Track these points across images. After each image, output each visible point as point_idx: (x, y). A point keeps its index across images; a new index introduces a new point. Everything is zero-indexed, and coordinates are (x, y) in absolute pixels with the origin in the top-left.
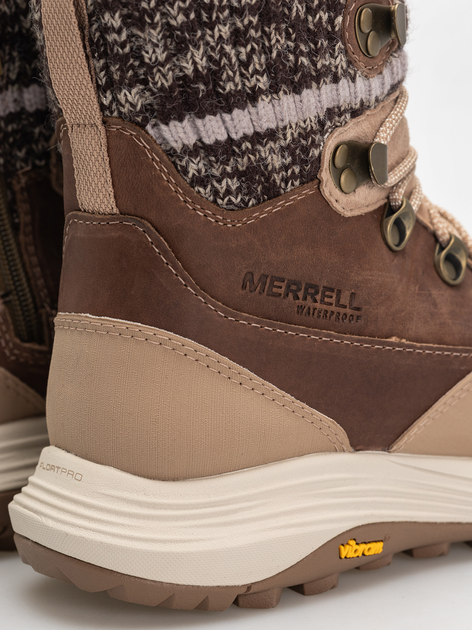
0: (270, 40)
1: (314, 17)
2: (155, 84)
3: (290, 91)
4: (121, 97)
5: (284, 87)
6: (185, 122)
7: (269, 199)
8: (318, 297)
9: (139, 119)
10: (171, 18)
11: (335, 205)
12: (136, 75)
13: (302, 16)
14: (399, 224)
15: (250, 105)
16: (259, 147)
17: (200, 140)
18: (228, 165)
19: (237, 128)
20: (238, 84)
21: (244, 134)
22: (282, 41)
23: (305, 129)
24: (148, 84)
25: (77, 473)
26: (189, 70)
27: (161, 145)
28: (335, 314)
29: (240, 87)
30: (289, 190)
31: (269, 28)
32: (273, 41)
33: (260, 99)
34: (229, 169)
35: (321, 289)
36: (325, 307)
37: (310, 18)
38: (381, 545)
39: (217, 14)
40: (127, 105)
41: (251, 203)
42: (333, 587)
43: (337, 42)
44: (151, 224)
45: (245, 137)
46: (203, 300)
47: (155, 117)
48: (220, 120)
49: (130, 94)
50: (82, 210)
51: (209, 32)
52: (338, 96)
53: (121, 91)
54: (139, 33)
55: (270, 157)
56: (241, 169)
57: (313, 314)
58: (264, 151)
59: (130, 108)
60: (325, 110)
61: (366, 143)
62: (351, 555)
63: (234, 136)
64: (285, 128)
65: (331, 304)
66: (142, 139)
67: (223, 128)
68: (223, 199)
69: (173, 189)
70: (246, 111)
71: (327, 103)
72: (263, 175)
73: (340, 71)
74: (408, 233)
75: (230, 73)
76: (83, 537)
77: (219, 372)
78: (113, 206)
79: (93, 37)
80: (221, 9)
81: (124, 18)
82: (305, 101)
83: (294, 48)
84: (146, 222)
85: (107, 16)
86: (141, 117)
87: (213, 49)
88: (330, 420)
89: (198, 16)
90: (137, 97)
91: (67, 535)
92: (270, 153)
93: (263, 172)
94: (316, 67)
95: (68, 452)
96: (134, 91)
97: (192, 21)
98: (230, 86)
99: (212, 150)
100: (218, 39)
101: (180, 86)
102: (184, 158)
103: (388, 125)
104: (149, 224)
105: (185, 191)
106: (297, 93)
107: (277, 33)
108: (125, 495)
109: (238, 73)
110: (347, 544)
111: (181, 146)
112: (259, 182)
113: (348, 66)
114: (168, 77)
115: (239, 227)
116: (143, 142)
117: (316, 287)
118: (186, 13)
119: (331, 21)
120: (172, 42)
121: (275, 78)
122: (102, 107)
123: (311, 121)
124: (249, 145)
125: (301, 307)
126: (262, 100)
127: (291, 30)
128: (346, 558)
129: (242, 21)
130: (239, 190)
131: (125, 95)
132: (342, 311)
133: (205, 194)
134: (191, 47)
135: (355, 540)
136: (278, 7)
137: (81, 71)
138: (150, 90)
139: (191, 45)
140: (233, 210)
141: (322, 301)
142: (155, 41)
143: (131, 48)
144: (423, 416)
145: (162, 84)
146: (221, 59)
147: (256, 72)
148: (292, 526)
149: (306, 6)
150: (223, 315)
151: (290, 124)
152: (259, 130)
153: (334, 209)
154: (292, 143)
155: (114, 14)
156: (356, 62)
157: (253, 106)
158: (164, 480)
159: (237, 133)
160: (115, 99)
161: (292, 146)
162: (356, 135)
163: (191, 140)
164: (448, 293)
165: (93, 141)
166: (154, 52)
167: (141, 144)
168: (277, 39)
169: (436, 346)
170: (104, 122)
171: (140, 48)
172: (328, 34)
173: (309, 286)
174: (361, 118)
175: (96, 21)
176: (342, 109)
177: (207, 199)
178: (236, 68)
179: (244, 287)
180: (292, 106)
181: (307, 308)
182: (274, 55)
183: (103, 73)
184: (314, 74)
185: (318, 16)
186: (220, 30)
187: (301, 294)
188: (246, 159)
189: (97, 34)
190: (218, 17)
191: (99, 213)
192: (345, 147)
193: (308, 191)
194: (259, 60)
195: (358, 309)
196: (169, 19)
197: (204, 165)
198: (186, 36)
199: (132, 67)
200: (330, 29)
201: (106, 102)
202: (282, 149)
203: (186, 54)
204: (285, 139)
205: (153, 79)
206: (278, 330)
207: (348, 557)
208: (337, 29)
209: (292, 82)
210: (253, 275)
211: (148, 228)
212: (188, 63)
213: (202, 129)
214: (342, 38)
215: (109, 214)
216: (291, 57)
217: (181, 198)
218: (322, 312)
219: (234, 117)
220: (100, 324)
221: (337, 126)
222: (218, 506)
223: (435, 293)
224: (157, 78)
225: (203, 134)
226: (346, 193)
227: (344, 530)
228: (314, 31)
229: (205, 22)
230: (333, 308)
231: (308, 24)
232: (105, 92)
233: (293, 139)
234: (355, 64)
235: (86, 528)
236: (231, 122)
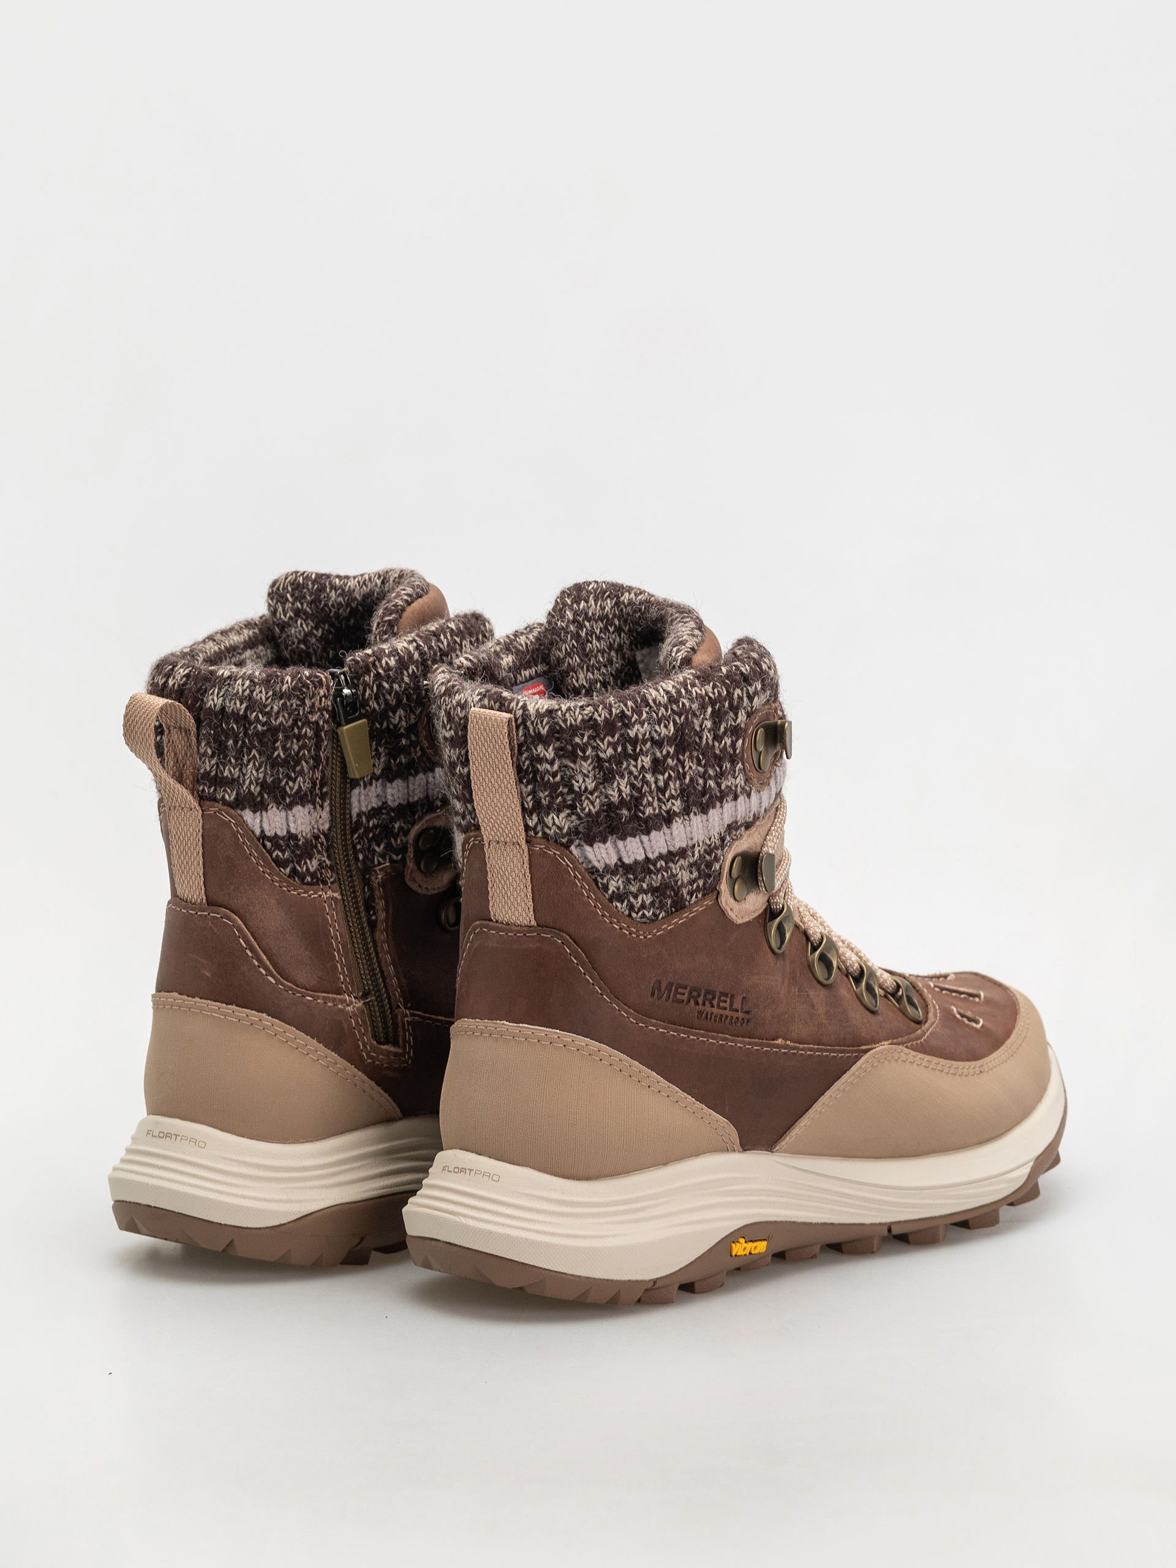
0: (683, 768)
1: (720, 743)
2: (583, 810)
3: (698, 812)
4: (549, 820)
5: (695, 809)
6: (609, 844)
7: (676, 911)
8: (715, 1002)
9: (564, 840)
10: (601, 752)
11: (730, 913)
12: (564, 800)
13: (710, 742)
14: (781, 929)
15: (664, 826)
16: (671, 865)
17: (620, 859)
18: (644, 882)
19: (654, 848)
20: (656, 808)
21: (660, 853)
22: (694, 768)
23: (710, 846)
24: (576, 809)
25: (494, 1174)
26: (615, 799)
27: (583, 863)
28: (729, 1017)
29: (657, 811)
30: (692, 902)
31: (684, 756)
32: (687, 768)
33: (674, 821)
34: (645, 886)
35: (718, 994)
36: (721, 1011)
37: (717, 744)
38: (765, 1243)
39: (640, 746)
40: (554, 828)
41: (661, 916)
42: (722, 1285)
43: (738, 764)
44: (569, 936)
45: (661, 857)
46: (617, 1007)
47: (580, 839)
48: (639, 841)
49: (558, 818)
50: (494, 920)
51: (633, 762)
52: (736, 812)
53: (548, 814)
54: (572, 765)
55: (680, 873)
56: (654, 884)
57: (711, 1018)
58: (675, 868)
59: (557, 830)
60: (726, 826)
61: (755, 852)
62: (741, 1253)
63: (650, 856)
64: (694, 846)
65: (725, 1009)
66: (565, 859)
67: (641, 848)
68: (637, 913)
69: (592, 904)
70: (662, 832)
71: (727, 821)
72: (674, 890)
73: (739, 790)
74: (788, 936)
75: (650, 799)
76: (508, 1235)
77: (630, 1076)
78: (531, 919)
79: (521, 764)
80: (644, 742)
81: (556, 750)
82: (711, 820)
83: (703, 773)
84: (564, 935)
85: (540, 748)
86: (566, 839)
87: (636, 778)
88: (725, 1121)
89: (625, 749)
90: (564, 821)
91: (491, 1232)
92: (680, 870)
93: (672, 887)
94: (721, 788)
95: (479, 1154)
96: (562, 815)
97: (619, 754)
98: (649, 811)
99: (631, 869)
100: (640, 769)
101: (604, 811)
102: (606, 876)
103: (774, 834)
104: (568, 937)
105: (604, 906)
106: (704, 813)
107: (690, 760)
108: (545, 1194)
109: (656, 798)
110: (738, 1242)
111: (603, 866)
112: (670, 896)
113: (746, 784)
114: (595, 804)
115: (650, 938)
116: (567, 861)
117: (713, 993)
118: (614, 746)
119: (733, 745)
120: (600, 772)
121: (687, 801)
122: (527, 828)
123: (715, 838)
124: (663, 863)
125: (700, 1013)
126: (676, 821)
127: (701, 757)
128: (736, 1255)
129: (661, 752)
130: (652, 903)
131: (553, 818)
132: (735, 1014)
133: (621, 908)
134: (617, 776)
135: (744, 1238)
136: (691, 738)
137: (510, 796)
138: (578, 815)
139: (618, 775)
140: (645, 923)
141: (719, 1006)
142: (586, 772)
143: (562, 778)
144: (804, 1116)
145: (590, 810)
146: (642, 787)
147: (672, 797)
148: (693, 1223)
149: (714, 734)
150: (635, 1022)
151: (698, 843)
152: (672, 849)
153: (729, 917)
154: (699, 859)
155: (548, 747)
156: (751, 779)
157: (668, 828)
158: (578, 1179)
159: (653, 853)
160: (541, 821)
161: (699, 861)
162: (749, 846)
163: (613, 860)
164: (823, 992)
165: (515, 859)
166: (584, 781)
167: (564, 863)
168: (690, 766)
169: (816, 1047)
170: (528, 842)
171: (572, 777)
172: (731, 757)
173: (708, 992)
174: (753, 829)
175: (526, 750)
176: (739, 823)
177: (623, 913)
178: (655, 794)
179: (653, 995)
180: (700, 826)
181: (705, 1013)
182: (687, 780)
183: (530, 797)
184: (718, 794)
185: (723, 742)
186: (642, 761)
187: (700, 1000)
188: (660, 876)
189: (527, 763)
190: (641, 750)
191: (515, 925)
192: (740, 857)
193: (708, 902)
194: (675, 786)
195: (748, 1012)
196: (599, 753)
197: (623, 882)
198: (613, 767)
199: (562, 794)
200: (732, 752)
201: (531, 824)
202: (691, 865)
203: (613, 783)
204: (693, 856)
205: (581, 805)
206: (682, 1035)
207: (738, 1254)
208: (738, 751)
209: (701, 804)
210: (660, 983)
211: (568, 940)
212: (614, 791)
213: (622, 850)
214: (742, 759)
215: (526, 926)
216: (701, 781)
217: (599, 912)
218: (718, 1016)
219: (651, 838)
220: (518, 1031)
221: (733, 840)
222: (628, 1204)
223: (812, 993)
224: (585, 805)
225: (624, 854)
226: (738, 901)
227: (736, 1228)
228: (720, 755)
229: (630, 754)
230: (727, 1012)
231: (715, 749)
232: (532, 815)
233: (700, 855)
234: (750, 781)
235: (510, 1226)
236: (648, 843)
